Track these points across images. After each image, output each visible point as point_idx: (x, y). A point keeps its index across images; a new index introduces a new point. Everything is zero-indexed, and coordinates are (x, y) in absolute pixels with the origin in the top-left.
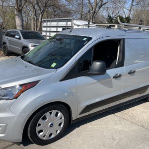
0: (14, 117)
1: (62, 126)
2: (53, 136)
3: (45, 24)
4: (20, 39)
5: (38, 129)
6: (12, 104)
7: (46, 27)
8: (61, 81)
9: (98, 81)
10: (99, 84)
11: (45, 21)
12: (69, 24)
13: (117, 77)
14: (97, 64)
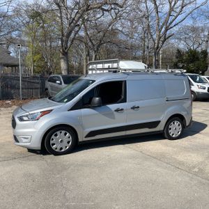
0: (35, 132)
3: (90, 67)
4: (61, 84)
5: (51, 142)
6: (35, 124)
7: (92, 69)
11: (91, 64)
12: (115, 65)
13: (119, 110)
14: (97, 99)
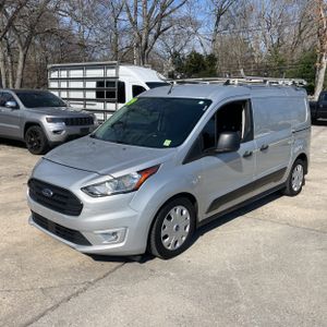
1: (187, 230)
2: (178, 245)
5: (163, 233)
7: (59, 80)
8: (184, 163)
9: (226, 162)
10: (226, 166)
11: (55, 69)
12: (111, 73)
13: (248, 155)
14: (226, 138)
